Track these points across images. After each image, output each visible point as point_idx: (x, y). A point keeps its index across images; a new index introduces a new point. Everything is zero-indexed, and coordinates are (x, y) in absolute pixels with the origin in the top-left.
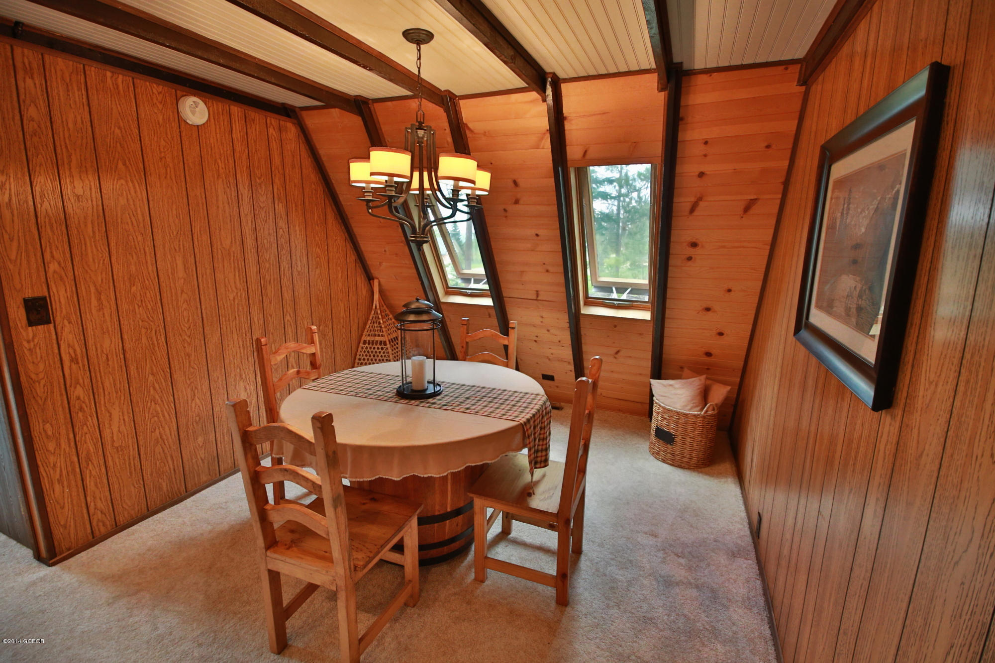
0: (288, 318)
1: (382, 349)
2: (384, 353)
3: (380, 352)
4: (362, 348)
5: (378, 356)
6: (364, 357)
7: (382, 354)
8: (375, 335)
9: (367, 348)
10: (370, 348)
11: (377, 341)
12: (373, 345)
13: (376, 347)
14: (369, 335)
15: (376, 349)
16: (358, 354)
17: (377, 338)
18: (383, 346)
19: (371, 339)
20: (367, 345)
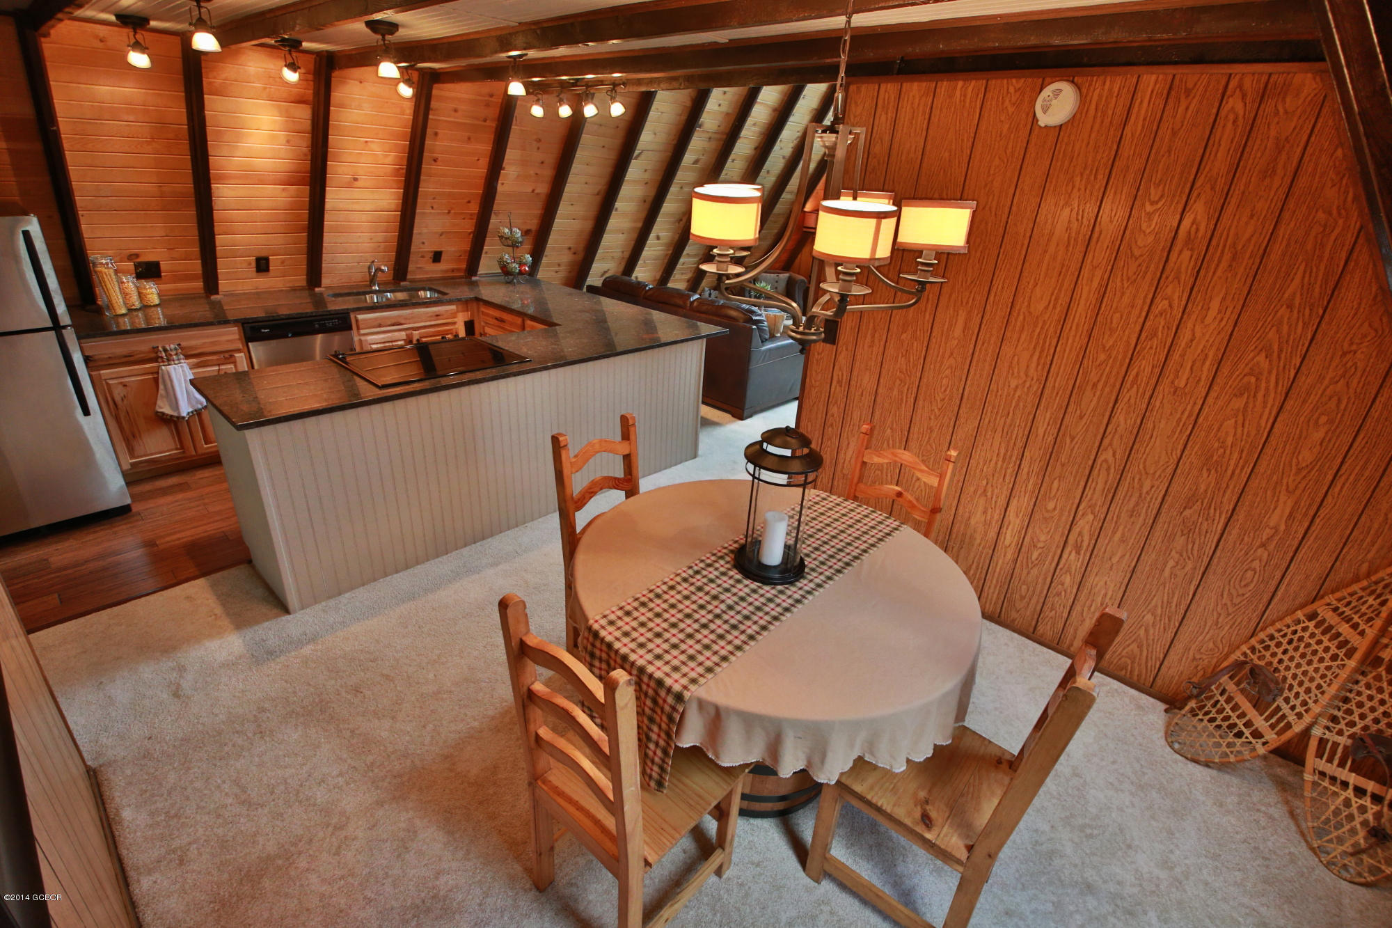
0: (1107, 455)
1: (1334, 658)
2: (1328, 668)
3: (1321, 660)
4: (1298, 622)
5: (1310, 663)
6: (1285, 641)
7: (1322, 666)
8: (1348, 620)
9: (1305, 629)
10: (1312, 635)
11: (1338, 635)
12: (1323, 633)
13: (1326, 643)
14: (1335, 610)
15: (1320, 648)
16: (1278, 625)
17: (1344, 629)
18: (1341, 653)
19: (1331, 618)
20: (1311, 624)
